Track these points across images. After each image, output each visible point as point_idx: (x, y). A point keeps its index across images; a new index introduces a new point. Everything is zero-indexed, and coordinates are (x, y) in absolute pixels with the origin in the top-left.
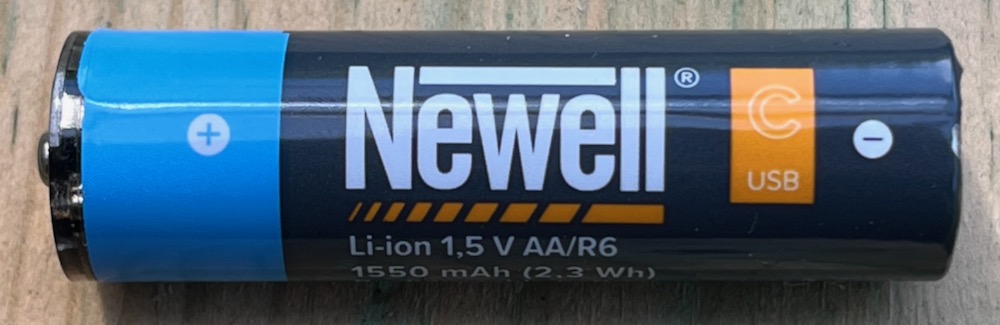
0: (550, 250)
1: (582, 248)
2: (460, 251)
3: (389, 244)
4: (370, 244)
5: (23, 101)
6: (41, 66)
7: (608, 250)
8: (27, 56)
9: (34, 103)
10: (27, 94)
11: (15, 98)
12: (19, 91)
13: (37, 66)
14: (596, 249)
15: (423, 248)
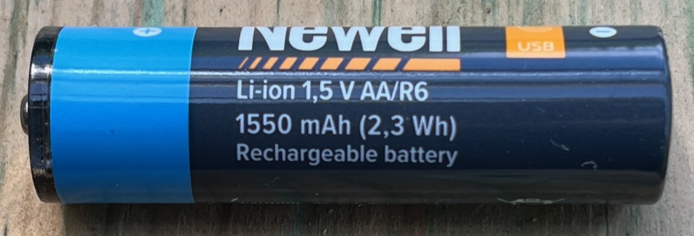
0: (380, 95)
1: (403, 91)
2: (315, 95)
3: (265, 87)
4: (252, 87)
5: (10, 222)
6: (23, 197)
7: (422, 94)
8: (13, 189)
9: (18, 223)
10: (13, 216)
11: (5, 220)
12: (7, 214)
13: (20, 196)
14: (413, 93)
15: (289, 90)
